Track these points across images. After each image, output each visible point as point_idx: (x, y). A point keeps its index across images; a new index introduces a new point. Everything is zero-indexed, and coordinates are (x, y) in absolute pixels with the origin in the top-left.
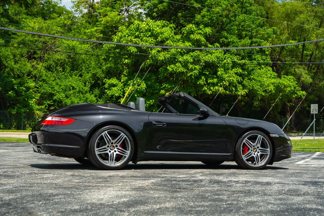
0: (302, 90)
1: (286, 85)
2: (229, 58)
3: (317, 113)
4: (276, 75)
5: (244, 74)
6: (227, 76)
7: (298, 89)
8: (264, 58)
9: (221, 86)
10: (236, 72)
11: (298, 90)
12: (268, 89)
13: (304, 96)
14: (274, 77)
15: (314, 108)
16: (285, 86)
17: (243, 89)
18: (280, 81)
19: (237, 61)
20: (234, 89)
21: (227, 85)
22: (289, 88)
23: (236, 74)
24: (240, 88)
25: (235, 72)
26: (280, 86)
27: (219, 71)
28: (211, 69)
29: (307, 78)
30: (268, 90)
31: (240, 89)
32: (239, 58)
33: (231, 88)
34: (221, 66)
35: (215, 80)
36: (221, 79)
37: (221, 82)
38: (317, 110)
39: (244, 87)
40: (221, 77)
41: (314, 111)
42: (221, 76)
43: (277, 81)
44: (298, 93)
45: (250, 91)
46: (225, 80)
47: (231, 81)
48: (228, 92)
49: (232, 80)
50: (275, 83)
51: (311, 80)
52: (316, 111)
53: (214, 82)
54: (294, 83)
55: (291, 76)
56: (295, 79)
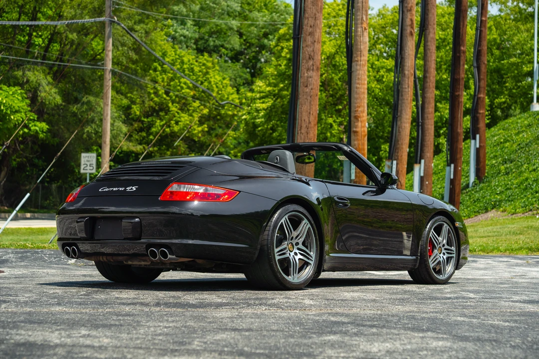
0: (39, 120)
1: (13, 107)
3: (94, 171)
7: (31, 118)
11: (31, 120)
13: (43, 132)
15: (88, 161)
16: (11, 110)
22: (18, 115)
29: (51, 94)
38: (94, 166)
41: (88, 168)
44: (30, 125)
51: (59, 100)
52: (92, 168)
54: (24, 104)
55: (17, 88)
56: (25, 95)
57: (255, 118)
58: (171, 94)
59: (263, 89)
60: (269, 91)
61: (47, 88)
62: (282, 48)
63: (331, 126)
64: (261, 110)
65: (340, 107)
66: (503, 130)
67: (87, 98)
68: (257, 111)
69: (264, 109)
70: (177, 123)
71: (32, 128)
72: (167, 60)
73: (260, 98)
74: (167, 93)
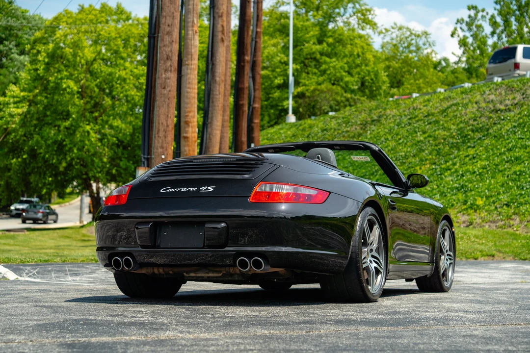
59: (17, 94)
60: (23, 96)
62: (39, 52)
63: (89, 133)
64: (15, 115)
66: (267, 140)
68: (12, 116)
69: (19, 114)
73: (15, 103)
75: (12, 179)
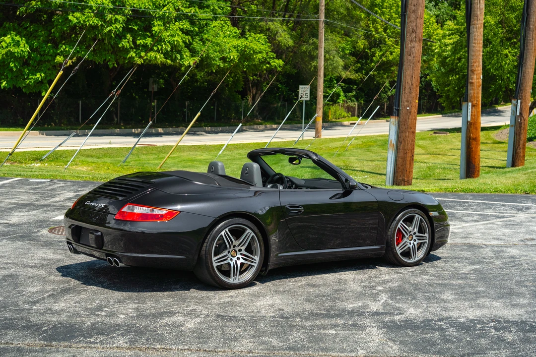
0: (278, 58)
1: (256, 49)
2: (170, 4)
3: (308, 99)
4: (238, 32)
5: (192, 31)
6: (168, 34)
7: (271, 56)
8: (222, 6)
9: (158, 51)
10: (182, 27)
11: (271, 58)
12: (229, 57)
13: (280, 67)
14: (235, 35)
15: (304, 91)
16: (254, 51)
17: (192, 56)
18: (247, 44)
19: (183, 9)
20: (179, 56)
21: (169, 49)
22: (260, 55)
23: (181, 30)
24: (187, 54)
25: (179, 28)
26: (246, 51)
27: (155, 26)
28: (142, 22)
29: (285, 38)
30: (229, 59)
31: (186, 56)
32: (186, 4)
33: (174, 56)
34: (157, 16)
35: (149, 41)
36: (158, 40)
37: (158, 45)
38: (309, 95)
39: (193, 52)
40: (158, 36)
41: (304, 96)
42: (158, 34)
43: (241, 42)
44: (271, 62)
45: (202, 60)
46: (164, 41)
47: (176, 43)
48: (169, 61)
49: (177, 41)
50: (239, 46)
51: (291, 43)
52: (307, 96)
53: (147, 43)
54: (266, 46)
55: (261, 35)
56: (267, 40)
57: (444, 51)
58: (388, 31)
59: (451, 27)
60: (457, 29)
61: (283, 34)
63: (507, 56)
64: (448, 45)
65: (515, 40)
67: (312, 40)
68: (446, 45)
69: (451, 44)
70: (391, 54)
71: (272, 64)
72: (385, 4)
73: (449, 36)
74: (385, 30)
75: (450, 91)
